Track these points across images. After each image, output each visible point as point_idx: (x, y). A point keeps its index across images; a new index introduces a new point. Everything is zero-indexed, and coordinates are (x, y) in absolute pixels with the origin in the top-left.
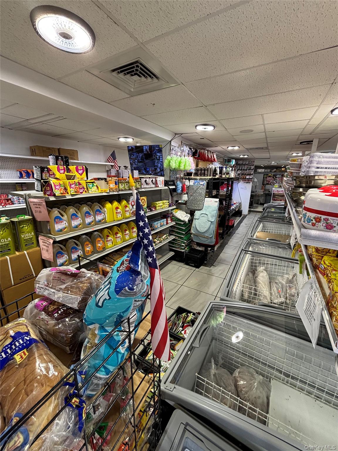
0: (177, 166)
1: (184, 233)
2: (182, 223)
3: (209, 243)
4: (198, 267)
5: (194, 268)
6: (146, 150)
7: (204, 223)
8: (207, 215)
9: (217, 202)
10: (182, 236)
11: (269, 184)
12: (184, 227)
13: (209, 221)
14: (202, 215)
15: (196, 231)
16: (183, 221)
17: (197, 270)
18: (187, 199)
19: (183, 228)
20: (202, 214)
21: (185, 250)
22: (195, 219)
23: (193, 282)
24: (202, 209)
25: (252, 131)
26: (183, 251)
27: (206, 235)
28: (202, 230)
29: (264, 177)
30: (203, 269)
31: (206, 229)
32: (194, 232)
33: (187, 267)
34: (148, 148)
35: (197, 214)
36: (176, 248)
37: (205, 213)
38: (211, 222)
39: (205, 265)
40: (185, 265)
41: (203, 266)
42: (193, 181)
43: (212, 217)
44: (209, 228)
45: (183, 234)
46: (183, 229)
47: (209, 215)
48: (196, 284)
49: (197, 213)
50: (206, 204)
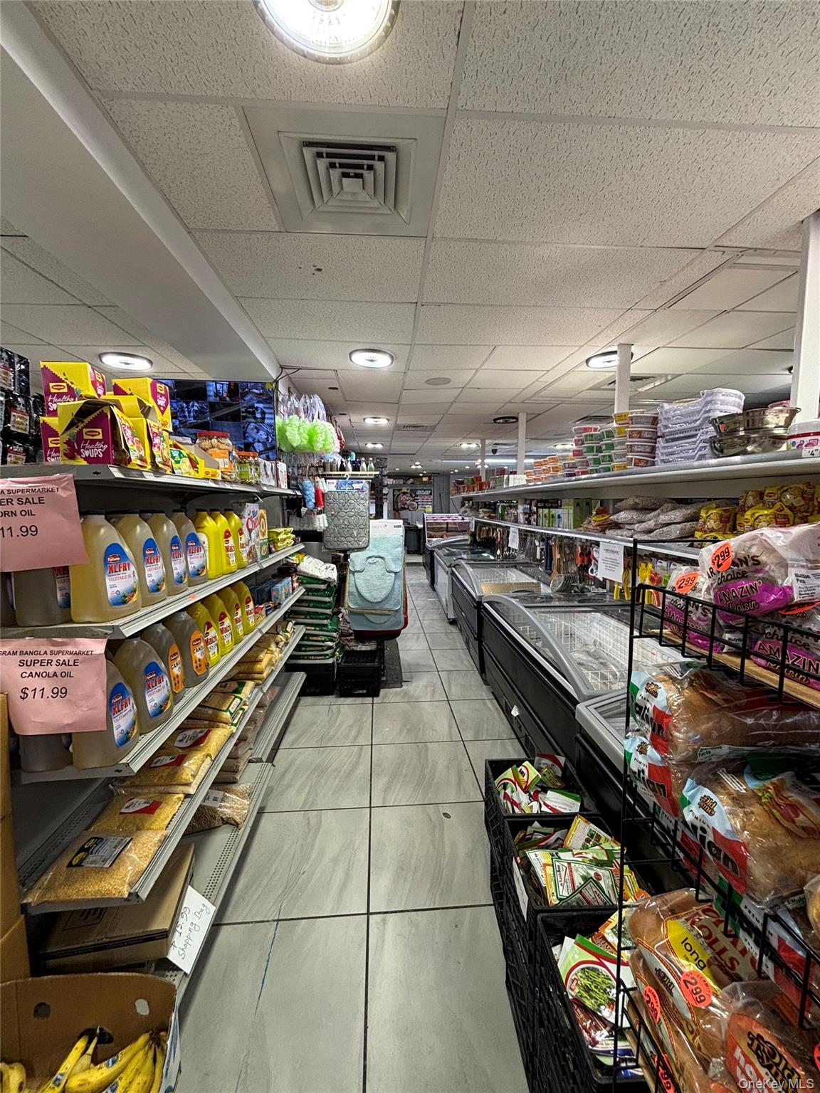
0: (305, 442)
1: (329, 611)
2: (323, 587)
3: (392, 626)
4: (374, 693)
5: (369, 700)
6: (217, 394)
7: (379, 578)
8: (382, 558)
9: (400, 526)
10: (325, 622)
11: (404, 509)
12: (329, 596)
13: (391, 572)
14: (370, 560)
15: (359, 602)
16: (324, 582)
17: (376, 699)
18: (327, 525)
19: (327, 599)
20: (370, 557)
21: (335, 659)
22: (353, 573)
23: (388, 730)
24: (366, 547)
25: (447, 381)
26: (330, 661)
27: (387, 606)
28: (375, 595)
29: (394, 496)
30: (388, 694)
31: (384, 593)
32: (356, 604)
33: (349, 700)
34: (224, 390)
35: (356, 559)
36: (308, 657)
37: (377, 555)
38: (395, 573)
39: (387, 685)
40: (342, 699)
41: (384, 688)
42: (335, 481)
43: (395, 560)
44: (393, 588)
45: (326, 617)
46: (326, 603)
47: (388, 558)
48: (401, 731)
49: (356, 556)
50: (374, 533)
